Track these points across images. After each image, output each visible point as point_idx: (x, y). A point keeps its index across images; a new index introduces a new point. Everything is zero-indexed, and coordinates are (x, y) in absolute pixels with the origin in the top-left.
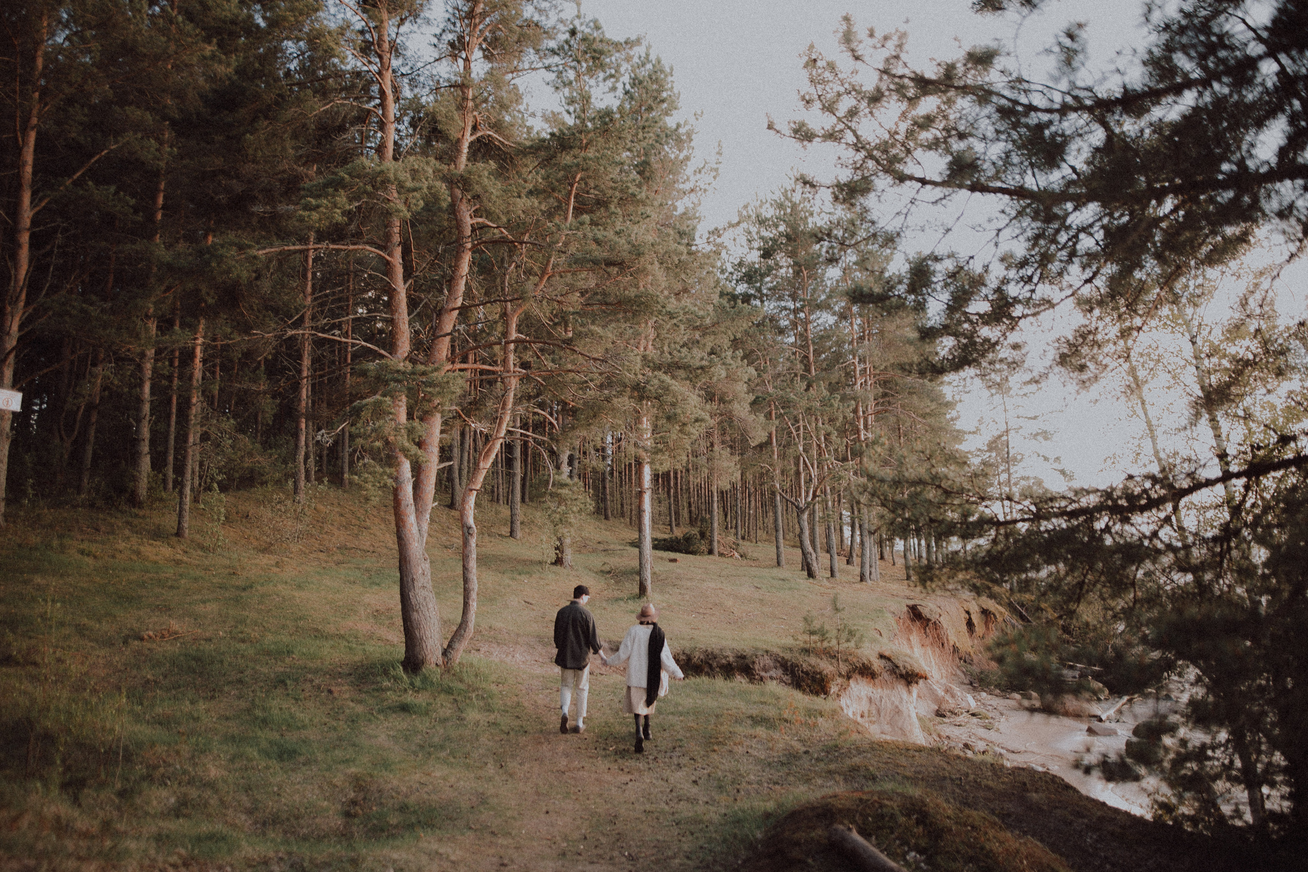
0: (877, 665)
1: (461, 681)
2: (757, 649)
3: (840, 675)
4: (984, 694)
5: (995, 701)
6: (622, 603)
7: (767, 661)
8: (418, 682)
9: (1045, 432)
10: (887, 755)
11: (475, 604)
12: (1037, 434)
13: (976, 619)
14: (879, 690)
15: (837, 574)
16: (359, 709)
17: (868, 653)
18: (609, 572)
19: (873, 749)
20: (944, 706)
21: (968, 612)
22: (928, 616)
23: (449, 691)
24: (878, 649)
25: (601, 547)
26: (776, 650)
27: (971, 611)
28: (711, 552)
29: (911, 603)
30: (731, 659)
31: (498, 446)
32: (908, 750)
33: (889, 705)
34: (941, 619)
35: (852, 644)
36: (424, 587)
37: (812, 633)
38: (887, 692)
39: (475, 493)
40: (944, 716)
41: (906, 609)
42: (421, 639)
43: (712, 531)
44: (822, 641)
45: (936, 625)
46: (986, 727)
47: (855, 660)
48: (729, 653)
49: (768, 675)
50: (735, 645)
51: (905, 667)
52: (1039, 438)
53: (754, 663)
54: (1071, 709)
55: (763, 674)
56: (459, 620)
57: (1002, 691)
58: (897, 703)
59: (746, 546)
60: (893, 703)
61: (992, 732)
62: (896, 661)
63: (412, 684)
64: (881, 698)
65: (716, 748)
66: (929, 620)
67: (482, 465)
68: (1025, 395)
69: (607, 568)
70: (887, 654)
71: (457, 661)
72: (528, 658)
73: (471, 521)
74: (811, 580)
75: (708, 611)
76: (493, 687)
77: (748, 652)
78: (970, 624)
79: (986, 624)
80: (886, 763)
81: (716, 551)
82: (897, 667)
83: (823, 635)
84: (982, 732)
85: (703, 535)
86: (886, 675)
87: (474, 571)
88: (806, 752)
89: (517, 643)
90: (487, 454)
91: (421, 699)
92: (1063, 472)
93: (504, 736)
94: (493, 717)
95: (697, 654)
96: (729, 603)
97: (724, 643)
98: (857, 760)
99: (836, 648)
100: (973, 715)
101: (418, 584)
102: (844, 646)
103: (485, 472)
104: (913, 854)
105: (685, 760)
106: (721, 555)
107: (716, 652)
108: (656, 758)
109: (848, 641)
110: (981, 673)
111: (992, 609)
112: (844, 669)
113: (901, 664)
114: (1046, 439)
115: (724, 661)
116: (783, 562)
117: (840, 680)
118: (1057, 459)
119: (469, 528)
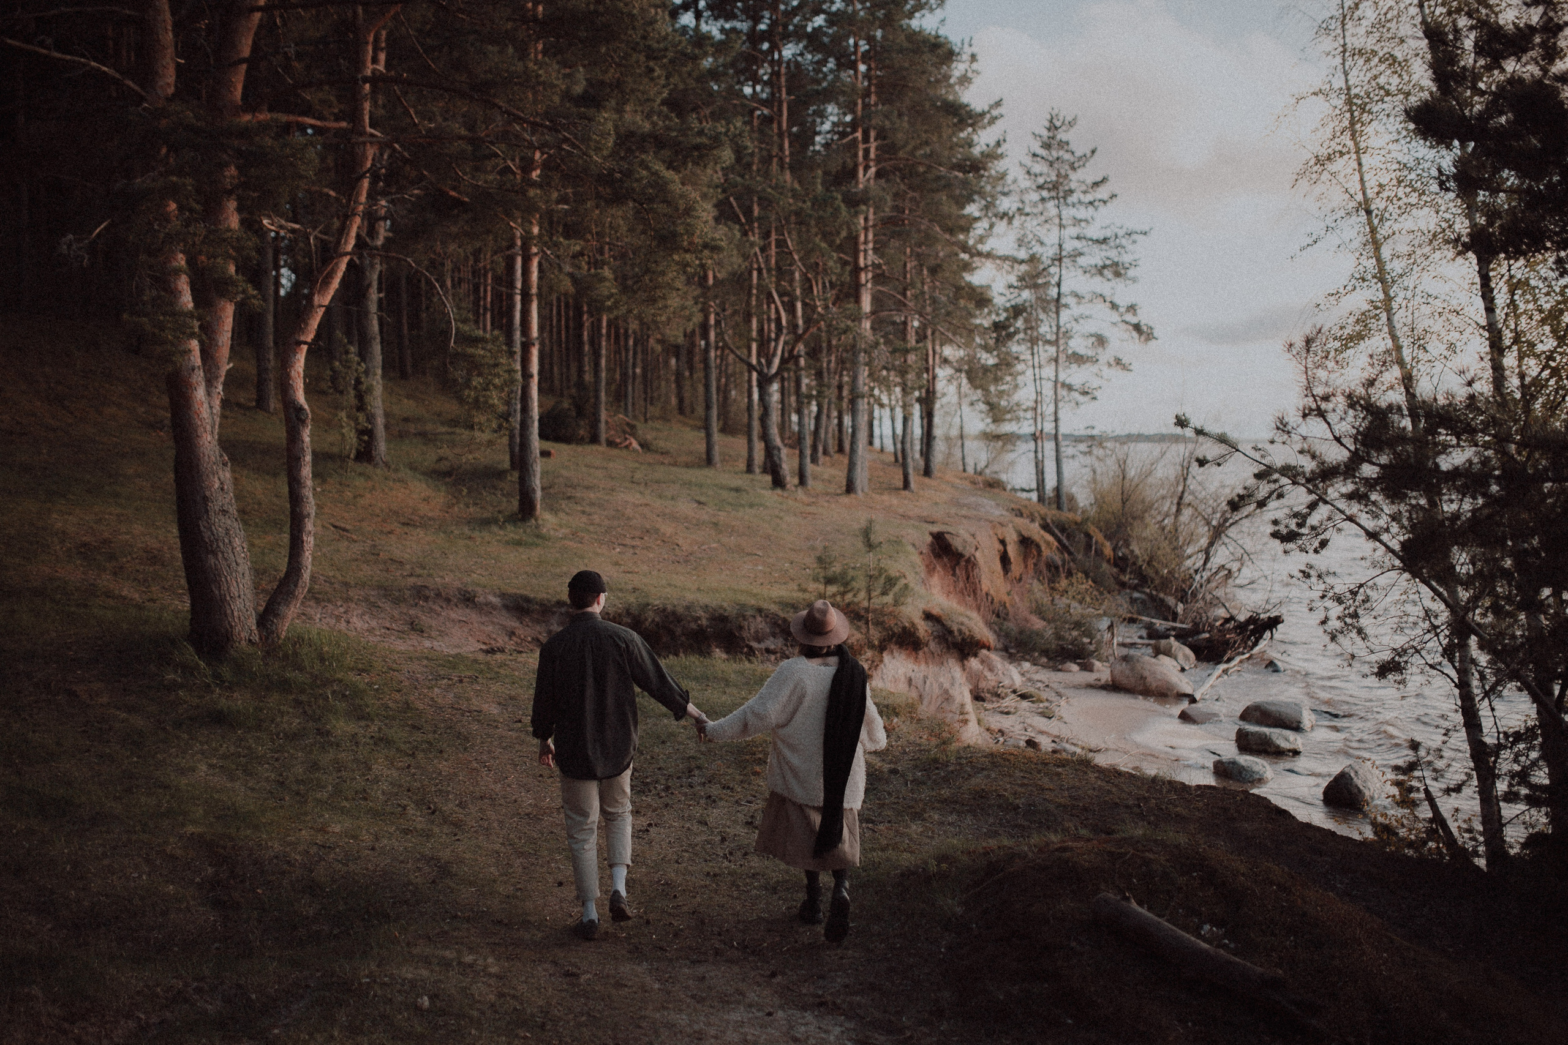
0: (923, 629)
1: (301, 669)
2: (743, 606)
3: (872, 646)
4: (1027, 665)
5: (1044, 675)
6: (495, 528)
7: (760, 624)
8: (226, 672)
9: (1116, 264)
10: (1018, 774)
11: (311, 539)
12: (1104, 267)
13: (1012, 551)
14: (923, 666)
15: (810, 482)
16: (138, 721)
17: (912, 612)
18: (448, 474)
19: (994, 764)
20: (983, 685)
21: (1003, 542)
22: (960, 549)
23: (285, 686)
24: (922, 605)
25: (412, 428)
26: (774, 608)
27: (1008, 540)
28: (594, 439)
29: (935, 529)
30: (704, 622)
31: (343, 267)
32: (1046, 764)
33: (935, 686)
34: (978, 554)
35: (889, 599)
36: (224, 512)
37: (829, 581)
38: (932, 669)
39: (305, 348)
40: (983, 700)
41: (929, 539)
42: (223, 600)
43: (596, 405)
44: (843, 594)
45: (970, 564)
46: (1043, 714)
47: (892, 623)
48: (700, 613)
49: (763, 646)
50: (704, 599)
51: (960, 631)
52: (1106, 272)
53: (741, 628)
54: (1154, 685)
55: (754, 644)
56: (283, 567)
57: (1050, 659)
58: (947, 685)
59: (646, 432)
60: (941, 686)
61: (1054, 722)
62: (948, 623)
63: (217, 676)
64: (925, 678)
65: (758, 769)
66: (961, 555)
67: (317, 299)
68: (1091, 203)
69: (444, 466)
70: (935, 611)
71: (283, 635)
72: (374, 623)
73: (301, 397)
74: (779, 491)
75: (637, 542)
76: (353, 677)
77: (731, 610)
78: (1005, 559)
79: (1025, 559)
80: (1022, 785)
81: (603, 437)
82: (951, 632)
83: (846, 584)
84: (1041, 722)
85: (580, 412)
86: (933, 645)
87: (309, 483)
88: (894, 772)
89: (348, 599)
90: (326, 283)
91: (239, 701)
92: (1137, 327)
93: (408, 760)
94: (374, 728)
95: (650, 615)
96: (667, 529)
97: (690, 597)
98: (978, 781)
99: (865, 604)
100: (1023, 697)
101: (214, 507)
102: (878, 601)
103: (321, 312)
104: (1207, 927)
105: (715, 790)
106: (611, 444)
107: (680, 610)
108: (667, 788)
109: (884, 593)
110: (1021, 632)
111: (1036, 538)
112: (875, 634)
113: (955, 628)
114: (1118, 274)
115: (693, 626)
116: (717, 458)
117: (869, 654)
118: (1132, 308)
119: (301, 409)
